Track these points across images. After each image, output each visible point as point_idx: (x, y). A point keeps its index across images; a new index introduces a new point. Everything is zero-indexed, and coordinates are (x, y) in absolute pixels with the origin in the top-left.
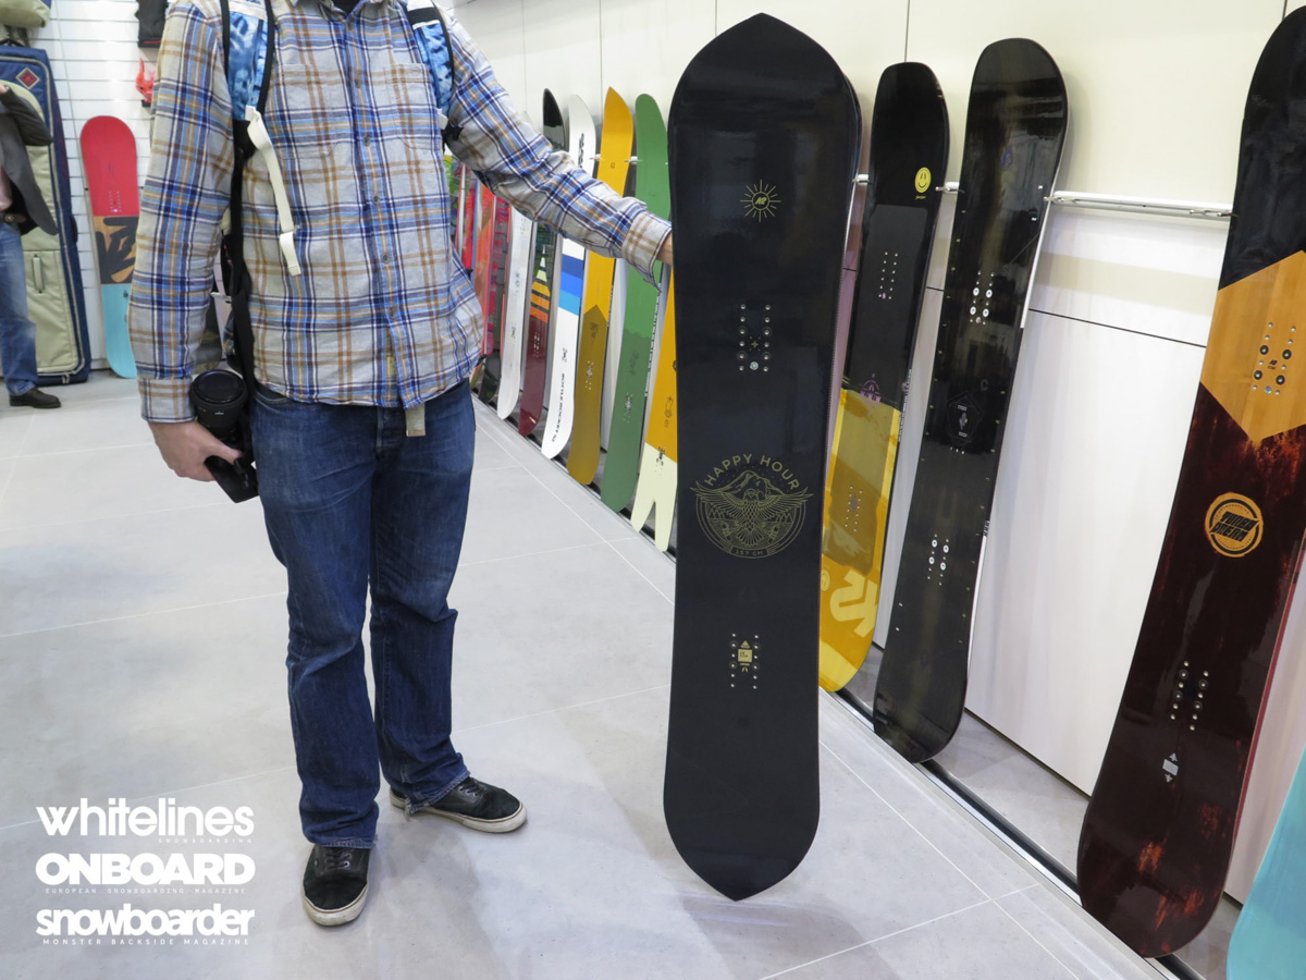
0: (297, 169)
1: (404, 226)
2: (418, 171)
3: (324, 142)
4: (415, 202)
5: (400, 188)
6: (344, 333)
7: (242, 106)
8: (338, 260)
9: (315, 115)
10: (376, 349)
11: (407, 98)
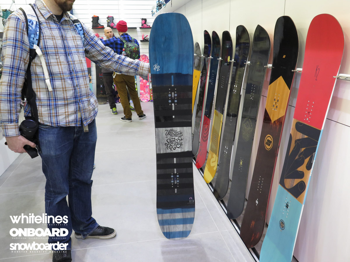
0: (50, 62)
1: (80, 77)
2: (82, 63)
3: (57, 55)
4: (82, 71)
5: (78, 67)
6: (66, 107)
7: (32, 45)
8: (64, 87)
9: (55, 47)
10: (75, 111)
11: (77, 44)
